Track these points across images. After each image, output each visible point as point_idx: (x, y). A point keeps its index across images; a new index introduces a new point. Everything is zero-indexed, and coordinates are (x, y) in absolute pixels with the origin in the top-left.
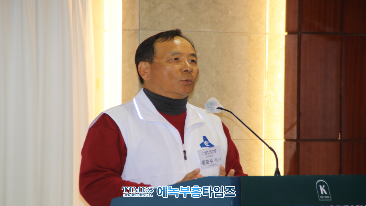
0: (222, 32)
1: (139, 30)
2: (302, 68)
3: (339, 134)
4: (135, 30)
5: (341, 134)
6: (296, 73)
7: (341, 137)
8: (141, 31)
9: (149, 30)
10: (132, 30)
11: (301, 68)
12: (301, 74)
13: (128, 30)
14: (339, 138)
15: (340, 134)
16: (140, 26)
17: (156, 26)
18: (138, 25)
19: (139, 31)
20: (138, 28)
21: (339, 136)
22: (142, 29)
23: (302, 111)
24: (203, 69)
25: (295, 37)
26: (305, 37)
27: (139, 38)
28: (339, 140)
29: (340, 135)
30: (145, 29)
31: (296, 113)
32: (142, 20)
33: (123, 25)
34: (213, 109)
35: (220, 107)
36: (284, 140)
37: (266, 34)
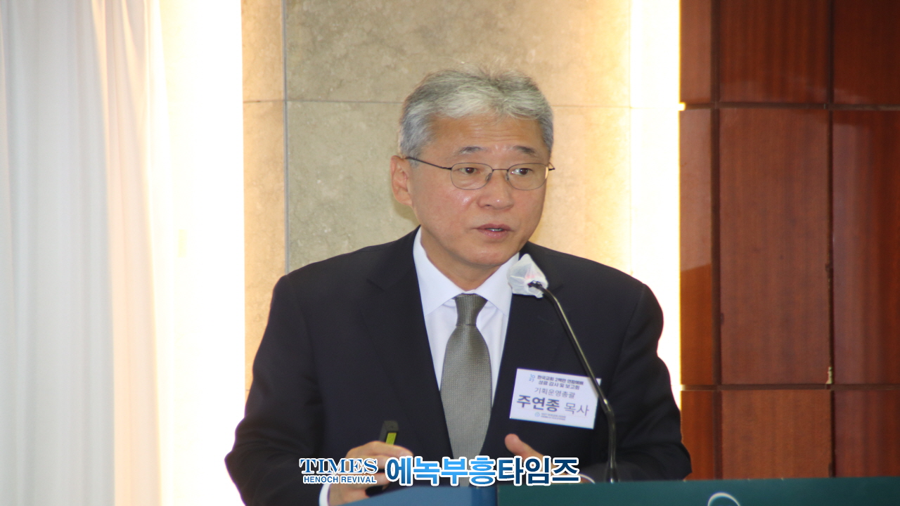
1: (285, 101)
2: (724, 197)
3: (827, 371)
4: (274, 101)
5: (833, 370)
6: (709, 211)
7: (833, 377)
8: (289, 103)
9: (311, 100)
10: (267, 101)
11: (722, 196)
12: (722, 212)
13: (259, 101)
14: (827, 379)
15: (830, 368)
16: (288, 92)
17: (332, 90)
18: (282, 88)
19: (286, 103)
20: (282, 96)
21: (827, 375)
22: (292, 99)
23: (725, 308)
25: (705, 115)
26: (731, 116)
27: (286, 123)
28: (829, 386)
29: (830, 373)
30: (301, 99)
32: (294, 74)
33: (244, 89)
34: (521, 285)
35: (535, 283)
36: (681, 388)
37: (630, 108)
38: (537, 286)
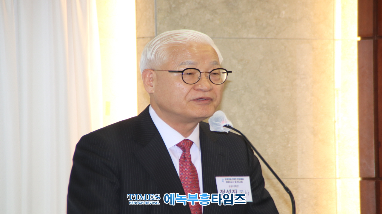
0: (272, 39)
4: (151, 37)
13: (143, 38)
18: (155, 31)
25: (370, 43)
31: (374, 142)
32: (160, 24)
33: (137, 32)
34: (219, 126)
35: (228, 125)
36: (359, 179)
37: (334, 40)
38: (229, 127)
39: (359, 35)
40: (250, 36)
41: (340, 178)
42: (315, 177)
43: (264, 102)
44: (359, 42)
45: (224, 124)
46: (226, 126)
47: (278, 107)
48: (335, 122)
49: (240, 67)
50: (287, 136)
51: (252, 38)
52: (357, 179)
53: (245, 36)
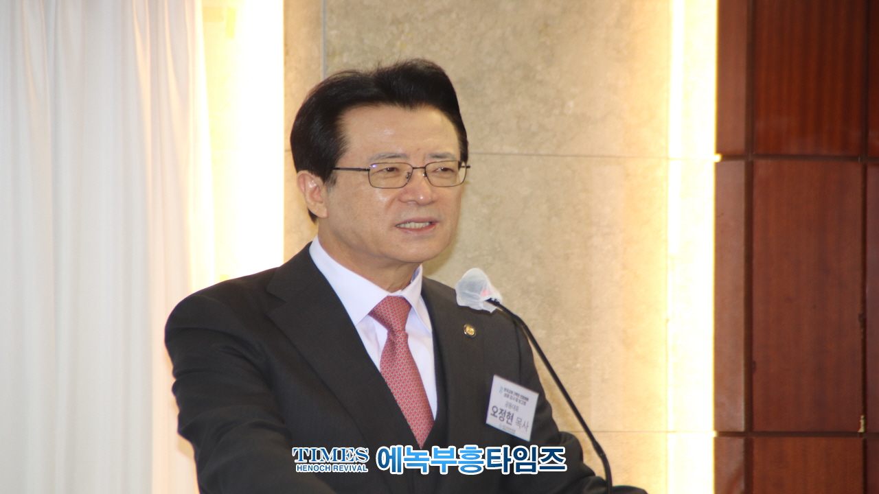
0: (548, 155)
2: (757, 247)
3: (860, 419)
5: (866, 419)
7: (866, 425)
12: (755, 261)
14: (858, 428)
15: (862, 417)
23: (757, 356)
24: (499, 249)
25: (739, 167)
26: (764, 167)
28: (861, 434)
29: (862, 422)
31: (742, 362)
34: (476, 301)
35: (493, 300)
36: (713, 434)
37: (668, 159)
38: (495, 303)
39: (718, 151)
40: (507, 149)
41: (674, 432)
42: (627, 430)
43: (531, 279)
44: (718, 165)
45: (488, 298)
46: (490, 301)
47: (557, 289)
48: (667, 321)
49: (485, 211)
50: (573, 347)
51: (510, 154)
52: (709, 434)
53: (496, 149)
